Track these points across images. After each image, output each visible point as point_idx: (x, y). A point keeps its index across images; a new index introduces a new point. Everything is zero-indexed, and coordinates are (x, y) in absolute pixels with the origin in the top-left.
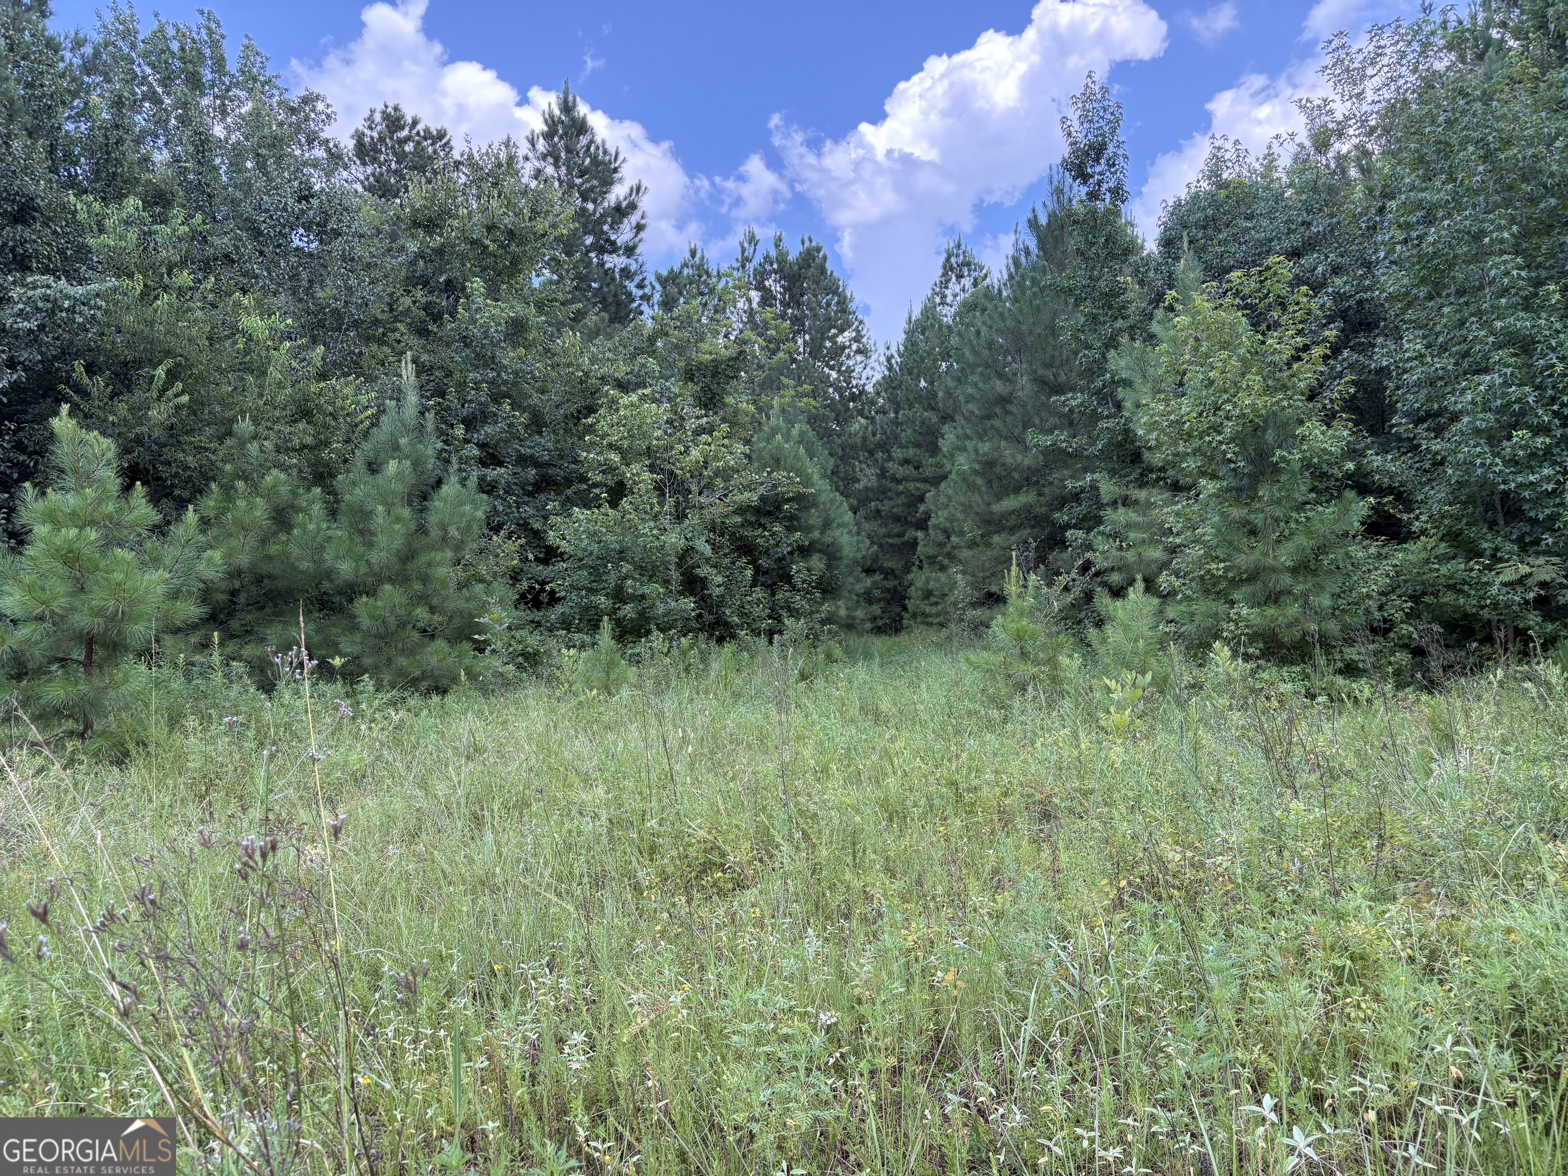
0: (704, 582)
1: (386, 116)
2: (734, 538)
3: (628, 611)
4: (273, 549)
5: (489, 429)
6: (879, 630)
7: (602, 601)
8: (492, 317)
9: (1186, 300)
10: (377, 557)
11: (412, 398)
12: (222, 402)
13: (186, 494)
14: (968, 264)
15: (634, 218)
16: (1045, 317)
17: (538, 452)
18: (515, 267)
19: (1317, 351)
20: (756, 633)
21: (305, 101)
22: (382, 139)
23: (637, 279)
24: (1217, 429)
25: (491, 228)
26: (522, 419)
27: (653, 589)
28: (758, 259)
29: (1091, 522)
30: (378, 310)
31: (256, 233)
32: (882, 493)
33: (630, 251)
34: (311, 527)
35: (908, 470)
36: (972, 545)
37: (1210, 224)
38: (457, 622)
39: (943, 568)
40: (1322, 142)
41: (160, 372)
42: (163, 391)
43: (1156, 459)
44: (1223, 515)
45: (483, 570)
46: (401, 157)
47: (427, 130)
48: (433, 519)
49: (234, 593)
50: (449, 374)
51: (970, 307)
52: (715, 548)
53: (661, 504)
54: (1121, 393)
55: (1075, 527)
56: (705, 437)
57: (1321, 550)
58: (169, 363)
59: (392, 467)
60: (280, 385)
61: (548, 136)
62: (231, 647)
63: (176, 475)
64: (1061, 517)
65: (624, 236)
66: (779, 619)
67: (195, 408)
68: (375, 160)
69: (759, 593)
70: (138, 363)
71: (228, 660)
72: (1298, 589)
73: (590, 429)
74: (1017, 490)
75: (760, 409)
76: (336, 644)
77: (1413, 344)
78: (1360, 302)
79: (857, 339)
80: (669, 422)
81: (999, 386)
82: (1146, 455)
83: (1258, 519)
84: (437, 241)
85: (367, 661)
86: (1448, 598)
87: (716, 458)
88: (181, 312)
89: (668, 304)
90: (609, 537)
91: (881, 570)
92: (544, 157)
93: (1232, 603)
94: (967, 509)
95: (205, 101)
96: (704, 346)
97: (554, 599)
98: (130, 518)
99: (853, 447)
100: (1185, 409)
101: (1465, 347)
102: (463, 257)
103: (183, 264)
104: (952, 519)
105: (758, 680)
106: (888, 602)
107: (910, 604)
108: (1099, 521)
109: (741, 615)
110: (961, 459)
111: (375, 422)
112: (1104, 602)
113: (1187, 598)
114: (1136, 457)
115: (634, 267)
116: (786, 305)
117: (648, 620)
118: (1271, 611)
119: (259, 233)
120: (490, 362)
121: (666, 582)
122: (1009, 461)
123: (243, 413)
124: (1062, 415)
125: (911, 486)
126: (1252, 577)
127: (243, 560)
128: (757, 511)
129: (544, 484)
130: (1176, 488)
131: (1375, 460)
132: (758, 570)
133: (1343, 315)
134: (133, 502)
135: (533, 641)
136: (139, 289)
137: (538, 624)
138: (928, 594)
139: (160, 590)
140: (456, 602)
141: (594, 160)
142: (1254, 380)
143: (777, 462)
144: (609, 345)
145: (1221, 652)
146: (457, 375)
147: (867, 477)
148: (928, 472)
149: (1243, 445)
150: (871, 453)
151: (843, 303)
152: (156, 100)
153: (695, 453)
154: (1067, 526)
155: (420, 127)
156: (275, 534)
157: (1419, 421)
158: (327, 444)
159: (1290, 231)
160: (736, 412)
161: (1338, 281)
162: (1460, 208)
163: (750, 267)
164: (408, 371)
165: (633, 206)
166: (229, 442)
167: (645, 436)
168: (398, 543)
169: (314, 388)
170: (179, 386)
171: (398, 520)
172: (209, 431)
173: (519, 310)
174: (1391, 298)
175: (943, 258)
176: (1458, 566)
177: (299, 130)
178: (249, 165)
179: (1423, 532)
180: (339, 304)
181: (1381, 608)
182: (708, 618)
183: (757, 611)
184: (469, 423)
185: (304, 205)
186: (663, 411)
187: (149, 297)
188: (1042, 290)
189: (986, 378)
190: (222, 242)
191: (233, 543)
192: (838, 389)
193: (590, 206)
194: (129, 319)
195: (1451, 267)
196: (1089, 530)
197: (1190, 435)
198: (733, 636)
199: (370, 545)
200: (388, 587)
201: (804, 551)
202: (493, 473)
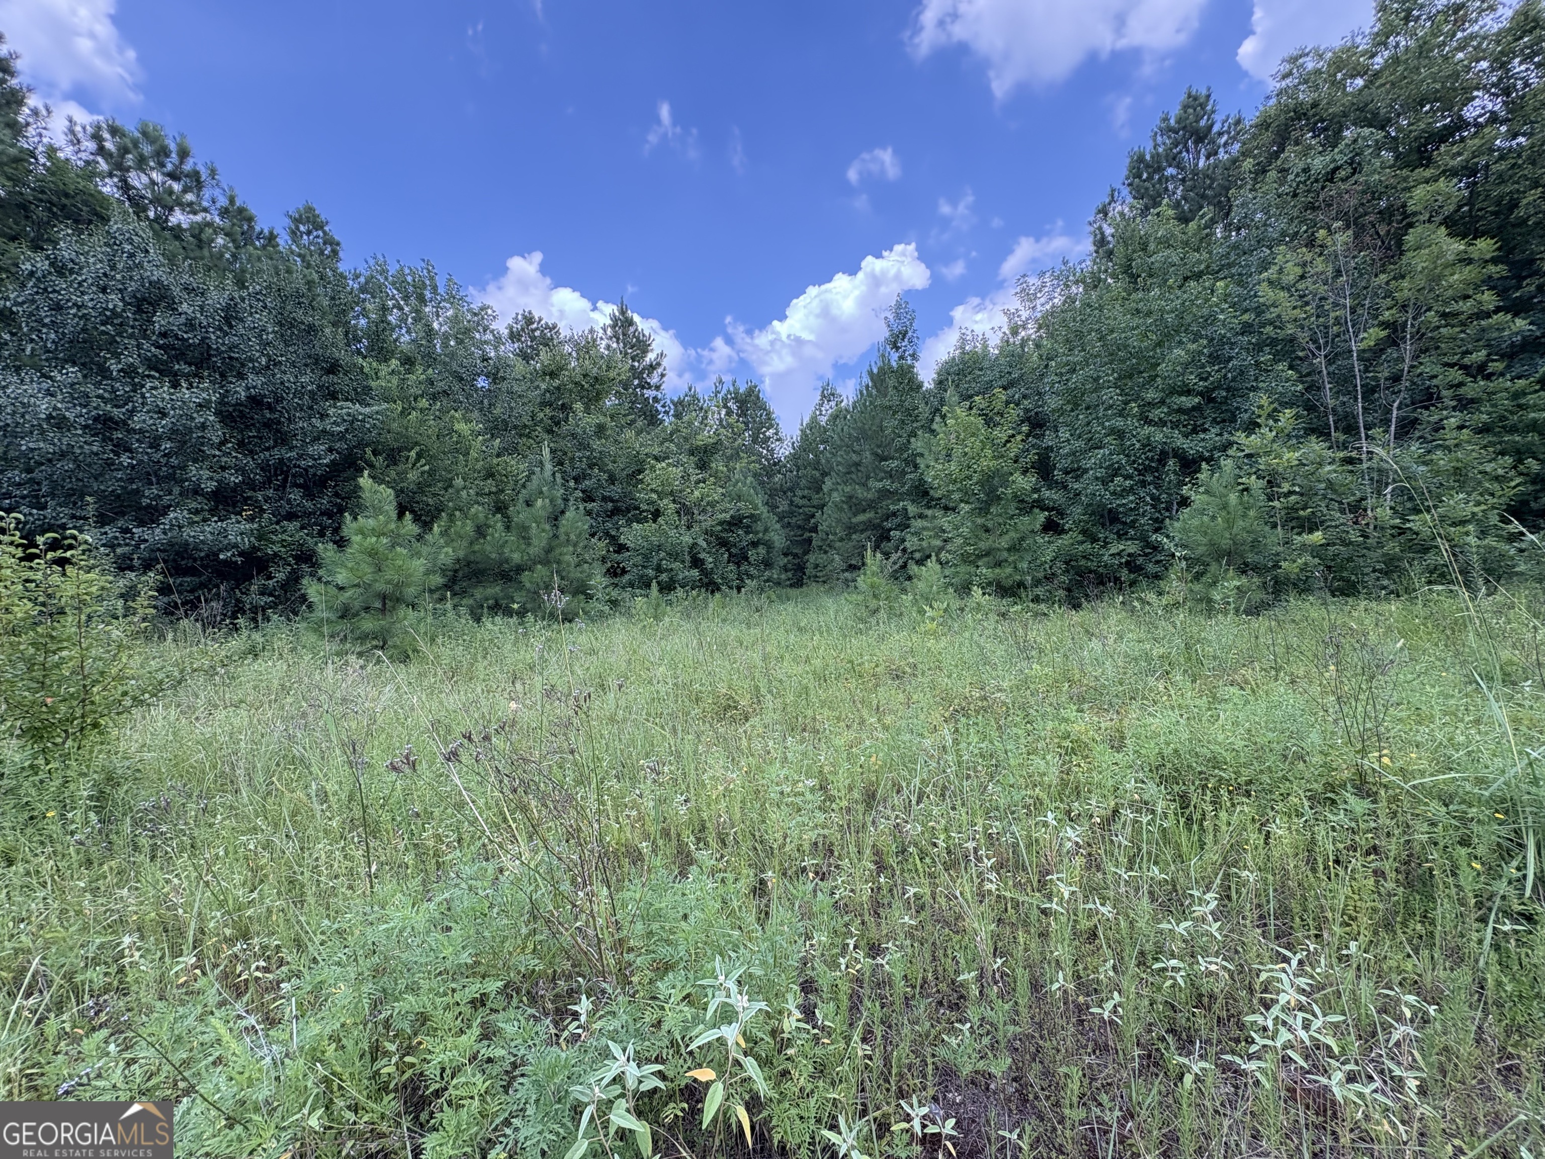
0: (702, 561)
1: (525, 317)
2: (718, 538)
3: (664, 577)
4: (477, 548)
5: (587, 482)
6: (791, 586)
7: (651, 572)
8: (587, 423)
9: (953, 411)
10: (533, 551)
11: (548, 466)
12: (445, 470)
13: (428, 519)
14: (833, 395)
15: (660, 370)
16: (877, 421)
17: (613, 494)
18: (598, 397)
19: (1019, 438)
20: (731, 588)
21: (482, 309)
22: (523, 329)
23: (662, 403)
24: (969, 478)
25: (585, 376)
26: (606, 476)
27: (676, 565)
28: (724, 392)
29: (904, 526)
30: (526, 420)
31: (461, 379)
32: (791, 514)
33: (658, 388)
34: (496, 535)
35: (805, 502)
36: (841, 540)
37: (961, 373)
38: (575, 584)
39: (826, 552)
40: (1015, 332)
41: (413, 454)
42: (414, 465)
43: (938, 494)
44: (973, 522)
45: (587, 557)
46: (533, 339)
47: (547, 324)
48: (562, 530)
49: (456, 571)
50: (565, 454)
51: (835, 417)
52: (708, 543)
53: (680, 520)
54: (919, 460)
55: (895, 529)
56: (702, 485)
57: (1022, 539)
58: (417, 448)
59: (539, 502)
60: (477, 460)
61: (613, 327)
62: (456, 600)
63: (422, 509)
64: (888, 525)
65: (654, 380)
66: (742, 580)
67: (431, 473)
68: (519, 340)
69: (732, 567)
70: (400, 450)
71: (455, 607)
72: (1011, 559)
73: (641, 481)
74: (864, 511)
75: (729, 470)
76: (512, 597)
77: (1064, 434)
78: (1036, 413)
79: (776, 434)
80: (683, 477)
81: (855, 458)
82: (932, 492)
83: (990, 525)
84: (557, 383)
85: (528, 606)
86: (1083, 562)
87: (708, 496)
88: (423, 422)
89: (678, 416)
90: (653, 538)
91: (791, 553)
92: (611, 338)
93: (978, 567)
94: (839, 521)
95: (427, 310)
96: (699, 437)
97: (624, 571)
98: (403, 531)
99: (776, 490)
100: (953, 468)
101: (1090, 435)
102: (571, 391)
103: (422, 396)
104: (830, 526)
105: (735, 611)
106: (795, 570)
107: (807, 571)
108: (908, 526)
109: (722, 578)
110: (835, 494)
111: (528, 479)
112: (913, 568)
113: (956, 565)
114: (926, 493)
115: (660, 396)
116: (740, 416)
117: (674, 582)
118: (997, 571)
119: (462, 379)
120: (587, 447)
121: (683, 562)
122: (860, 496)
123: (457, 475)
124: (886, 472)
125: (806, 509)
126: (987, 554)
127: (461, 554)
128: (729, 523)
129: (615, 512)
130: (946, 508)
131: (1046, 493)
132: (730, 555)
133: (1028, 419)
134: (405, 523)
135: (615, 594)
136: (400, 409)
137: (617, 585)
138: (817, 566)
139: (422, 569)
140: (575, 574)
141: (638, 339)
142: (988, 452)
143: (739, 498)
144: (649, 437)
145: (977, 592)
146: (569, 454)
147: (783, 506)
148: (815, 502)
149: (982, 486)
150: (785, 493)
151: (769, 414)
152: (401, 309)
153: (697, 493)
154: (890, 530)
155: (543, 322)
156: (477, 539)
157: (1067, 473)
158: (503, 491)
159: (1001, 377)
160: (717, 471)
161: (1026, 402)
162: (1088, 365)
163: (720, 396)
164: (546, 452)
165: (659, 364)
166: (450, 490)
167: (670, 484)
168: (544, 543)
169: (495, 461)
170: (423, 461)
171: (543, 531)
172: (440, 485)
173: (602, 419)
174: (1054, 411)
175: (819, 393)
176: (1088, 546)
177: (478, 324)
178: (452, 343)
179: (1070, 529)
180: (506, 417)
181: (1051, 568)
182: (706, 580)
183: (731, 576)
184: (576, 479)
185: (485, 364)
186: (678, 471)
187: (404, 413)
188: (875, 407)
189: (847, 453)
190: (441, 385)
191: (455, 544)
192: (767, 460)
193: (636, 364)
194: (395, 426)
195: (1083, 395)
196: (902, 531)
197: (955, 481)
198: (719, 589)
199: (529, 544)
200: (539, 566)
201: (755, 544)
202: (590, 506)
